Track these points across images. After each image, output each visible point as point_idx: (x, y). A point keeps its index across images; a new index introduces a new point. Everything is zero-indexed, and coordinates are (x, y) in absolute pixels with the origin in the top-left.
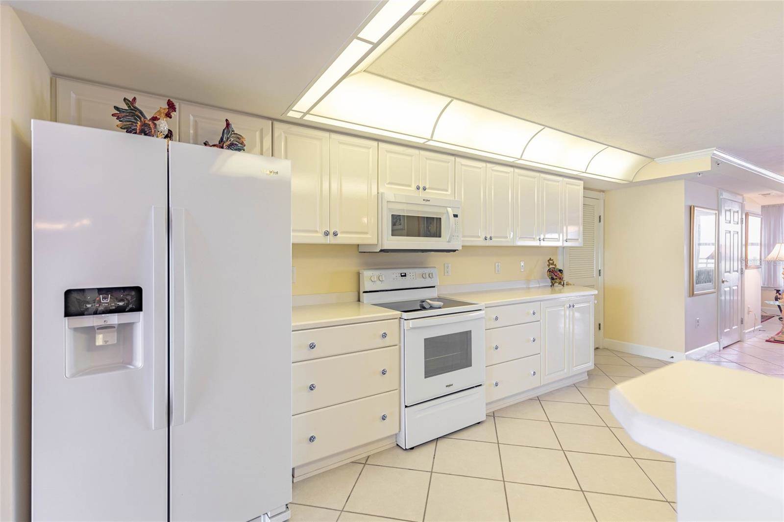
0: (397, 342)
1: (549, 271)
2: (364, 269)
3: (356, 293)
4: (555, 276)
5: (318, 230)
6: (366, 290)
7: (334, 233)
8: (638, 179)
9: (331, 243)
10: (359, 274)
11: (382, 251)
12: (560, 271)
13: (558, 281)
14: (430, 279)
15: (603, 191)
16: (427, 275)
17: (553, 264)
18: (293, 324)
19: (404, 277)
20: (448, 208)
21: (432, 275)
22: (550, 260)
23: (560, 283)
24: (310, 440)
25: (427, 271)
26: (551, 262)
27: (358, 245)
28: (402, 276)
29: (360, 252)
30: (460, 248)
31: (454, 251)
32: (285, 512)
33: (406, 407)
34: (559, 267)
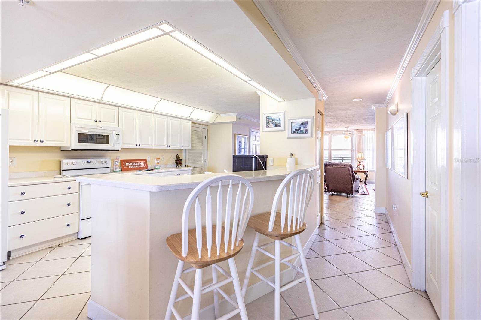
0: (77, 191)
1: (176, 160)
2: (63, 159)
3: (59, 171)
4: (179, 162)
5: (30, 139)
6: (64, 169)
7: (41, 141)
8: (216, 122)
9: (39, 146)
10: (60, 161)
11: (72, 150)
12: (181, 160)
13: (179, 164)
14: (105, 163)
15: (207, 125)
16: (104, 162)
17: (178, 157)
18: (9, 184)
19: (89, 163)
20: (113, 131)
21: (107, 162)
22: (177, 155)
23: (181, 165)
24: (21, 237)
25: (104, 160)
26: (178, 156)
27: (60, 147)
28: (88, 162)
29: (61, 150)
30: (120, 149)
31: (118, 150)
32: (2, 265)
33: (82, 220)
34: (181, 158)
